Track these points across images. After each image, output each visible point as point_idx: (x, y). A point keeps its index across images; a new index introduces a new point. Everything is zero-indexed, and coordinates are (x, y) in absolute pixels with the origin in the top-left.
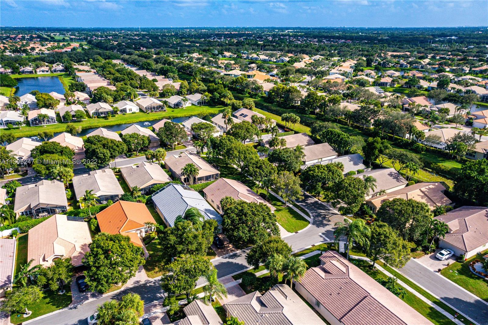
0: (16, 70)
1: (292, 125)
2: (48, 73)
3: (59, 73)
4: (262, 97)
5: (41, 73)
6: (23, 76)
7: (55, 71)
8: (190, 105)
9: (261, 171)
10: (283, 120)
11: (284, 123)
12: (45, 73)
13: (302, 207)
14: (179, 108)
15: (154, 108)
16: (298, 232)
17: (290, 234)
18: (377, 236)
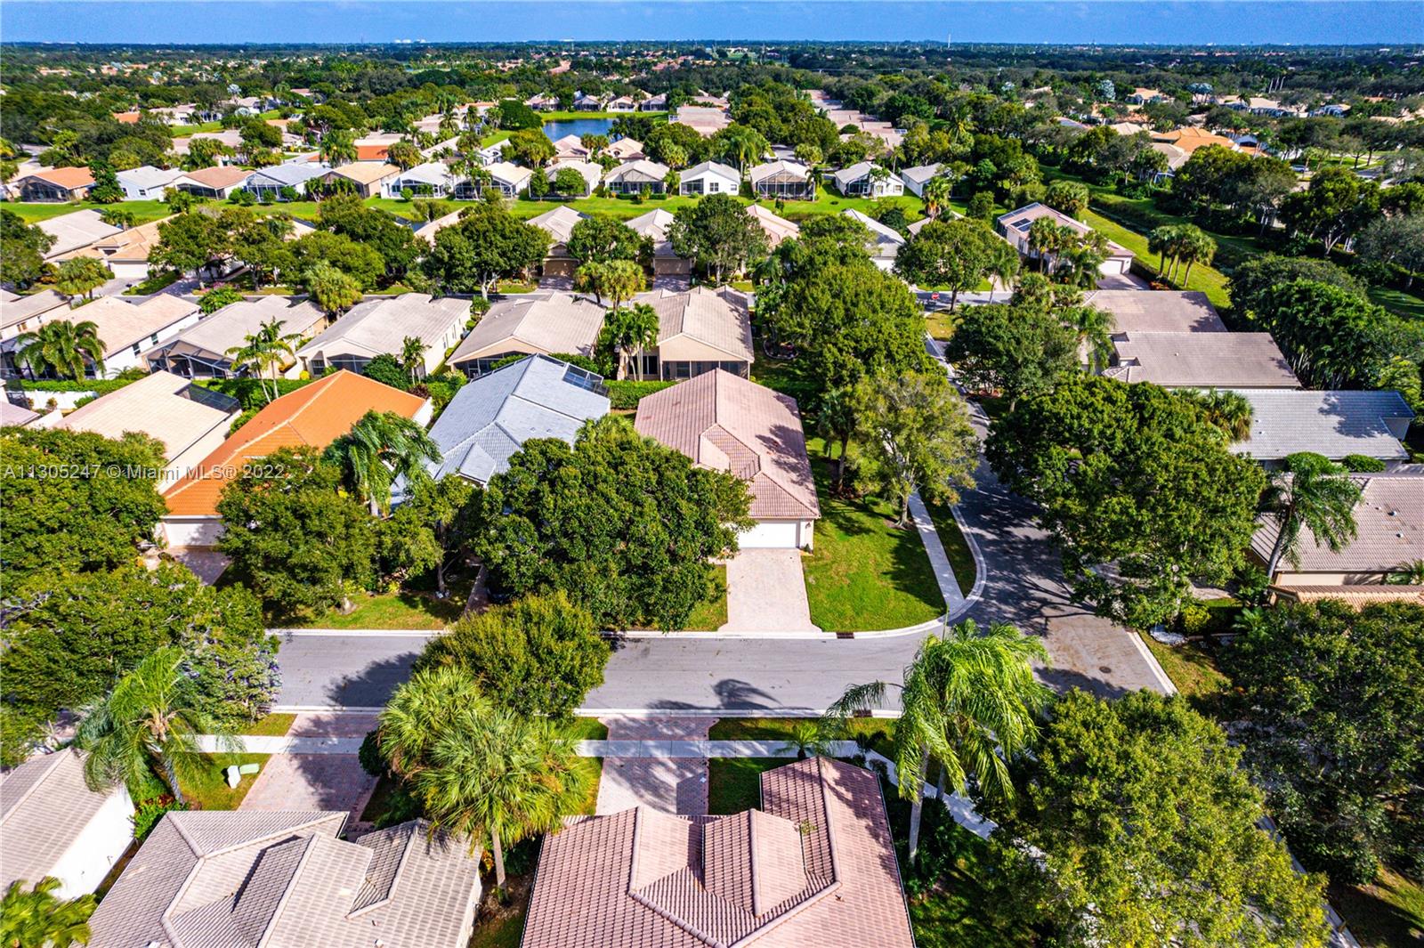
0: (565, 101)
1: (1182, 268)
2: (631, 111)
3: (655, 112)
4: (1156, 194)
5: (618, 110)
6: (577, 115)
7: (648, 107)
8: (900, 194)
9: (863, 368)
10: (1153, 249)
11: (1153, 262)
12: (626, 111)
13: (973, 545)
14: (858, 197)
15: (781, 188)
16: (849, 635)
17: (816, 634)
18: (1064, 769)
